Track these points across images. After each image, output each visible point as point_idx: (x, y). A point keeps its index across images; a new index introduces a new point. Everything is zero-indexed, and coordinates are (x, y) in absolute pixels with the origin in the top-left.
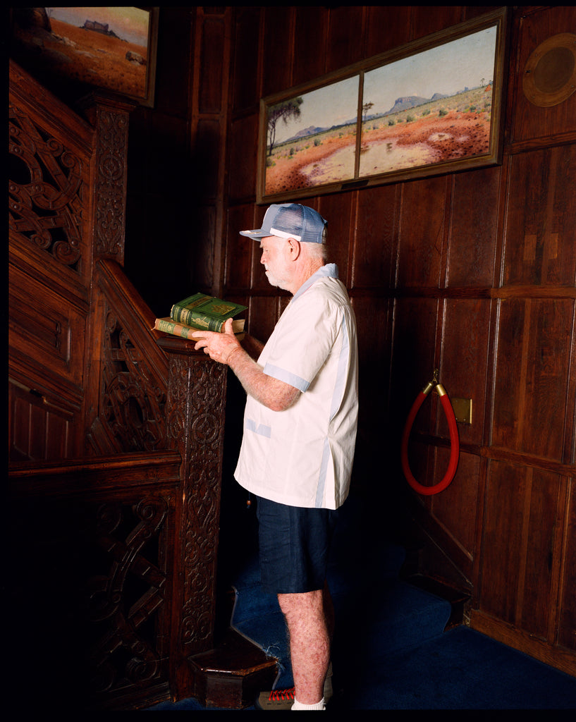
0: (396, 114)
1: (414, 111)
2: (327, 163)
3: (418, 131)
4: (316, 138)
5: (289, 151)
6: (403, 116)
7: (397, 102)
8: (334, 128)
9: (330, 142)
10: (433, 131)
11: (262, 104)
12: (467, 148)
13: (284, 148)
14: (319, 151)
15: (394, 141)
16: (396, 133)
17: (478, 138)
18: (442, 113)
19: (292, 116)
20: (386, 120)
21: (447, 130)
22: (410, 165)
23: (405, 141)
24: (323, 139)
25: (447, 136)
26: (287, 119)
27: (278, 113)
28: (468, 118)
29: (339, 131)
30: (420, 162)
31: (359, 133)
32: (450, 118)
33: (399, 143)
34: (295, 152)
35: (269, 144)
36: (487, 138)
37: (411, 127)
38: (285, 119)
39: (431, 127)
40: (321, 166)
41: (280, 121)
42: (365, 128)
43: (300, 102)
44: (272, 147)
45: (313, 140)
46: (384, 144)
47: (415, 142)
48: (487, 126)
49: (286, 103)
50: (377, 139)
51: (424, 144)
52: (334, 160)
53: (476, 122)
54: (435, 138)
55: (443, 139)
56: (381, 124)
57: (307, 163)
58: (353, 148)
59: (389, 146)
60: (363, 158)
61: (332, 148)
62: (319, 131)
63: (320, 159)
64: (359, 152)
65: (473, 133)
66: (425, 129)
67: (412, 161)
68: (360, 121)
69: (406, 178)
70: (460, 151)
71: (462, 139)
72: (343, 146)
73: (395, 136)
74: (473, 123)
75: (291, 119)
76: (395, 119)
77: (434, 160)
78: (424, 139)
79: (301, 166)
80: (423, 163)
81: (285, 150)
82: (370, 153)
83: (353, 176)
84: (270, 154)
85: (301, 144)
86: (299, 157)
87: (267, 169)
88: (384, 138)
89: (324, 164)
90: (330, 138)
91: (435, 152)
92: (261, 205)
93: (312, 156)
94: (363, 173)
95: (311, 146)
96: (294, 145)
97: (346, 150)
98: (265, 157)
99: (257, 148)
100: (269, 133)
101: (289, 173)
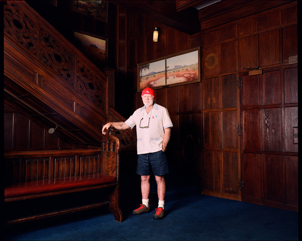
0: (175, 69)
1: (180, 69)
3: (181, 74)
4: (154, 75)
6: (177, 70)
7: (175, 66)
8: (159, 72)
10: (185, 74)
11: (138, 65)
12: (193, 78)
14: (155, 78)
15: (175, 76)
16: (176, 74)
17: (196, 76)
18: (187, 70)
19: (147, 69)
20: (173, 71)
21: (188, 74)
22: (180, 82)
23: (178, 76)
24: (156, 75)
25: (189, 75)
26: (146, 69)
27: (143, 68)
28: (193, 71)
29: (160, 73)
30: (182, 81)
31: (166, 74)
32: (189, 71)
33: (176, 76)
35: (140, 76)
36: (198, 76)
37: (180, 73)
38: (145, 70)
39: (184, 73)
40: (156, 82)
41: (143, 70)
42: (167, 72)
43: (149, 65)
44: (141, 77)
46: (173, 77)
47: (181, 76)
48: (197, 73)
49: (145, 65)
50: (171, 76)
51: (183, 77)
52: (159, 80)
53: (195, 72)
54: (185, 75)
55: (187, 76)
56: (172, 72)
57: (152, 81)
58: (165, 78)
60: (167, 80)
61: (159, 78)
62: (155, 73)
63: (155, 80)
64: (166, 79)
65: (194, 75)
66: (183, 73)
68: (166, 71)
69: (179, 85)
70: (192, 79)
71: (192, 76)
72: (162, 77)
74: (194, 72)
75: (147, 70)
76: (175, 71)
77: (186, 81)
78: (183, 76)
79: (150, 82)
80: (183, 81)
81: (145, 78)
82: (169, 79)
83: (165, 85)
84: (141, 79)
85: (150, 76)
86: (149, 80)
87: (140, 83)
88: (173, 75)
89: (157, 81)
90: (158, 75)
91: (186, 79)
92: (139, 92)
93: (153, 79)
94: (168, 84)
95: (153, 77)
96: (148, 77)
97: (163, 78)
98: (139, 79)
99: (137, 77)
100: (140, 73)
101: (147, 84)
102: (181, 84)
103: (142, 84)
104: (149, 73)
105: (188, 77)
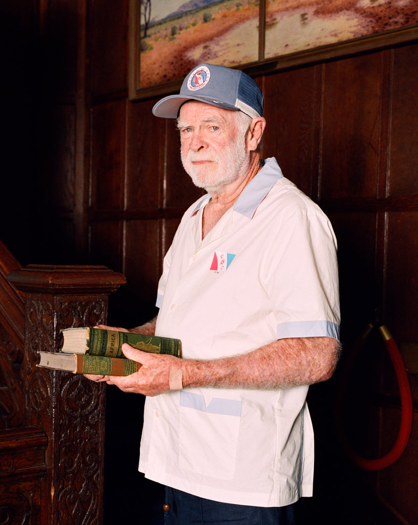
2: (221, 43)
4: (206, 11)
5: (169, 31)
9: (225, 16)
12: (409, 15)
13: (163, 26)
14: (210, 29)
15: (311, 11)
16: (313, 0)
22: (333, 40)
23: (325, 9)
24: (215, 12)
25: (382, 1)
29: (236, 1)
30: (346, 36)
31: (263, 3)
33: (317, 13)
34: (178, 31)
35: (143, 22)
40: (214, 47)
44: (147, 26)
45: (201, 14)
46: (297, 16)
47: (339, 10)
50: (287, 9)
51: (351, 13)
52: (230, 39)
54: (366, 3)
55: (376, 4)
57: (193, 45)
58: (255, 22)
59: (304, 17)
60: (270, 34)
61: (227, 24)
62: (209, 3)
63: (211, 39)
64: (263, 28)
67: (336, 35)
69: (328, 56)
70: (400, 19)
71: (402, 3)
72: (242, 20)
73: (311, 4)
77: (365, 32)
78: (350, 6)
79: (187, 48)
80: (351, 36)
81: (165, 30)
82: (279, 27)
83: (255, 57)
84: (145, 36)
85: (187, 21)
86: (183, 37)
87: (142, 55)
88: (298, 7)
89: (218, 45)
90: (225, 11)
91: (364, 21)
92: (134, 102)
93: (201, 35)
94: (270, 53)
95: (200, 23)
96: (176, 23)
97: (247, 24)
98: (138, 40)
99: (126, 28)
100: (143, 8)
101: (171, 59)
102: (340, 53)
103: (149, 62)
104: (184, 6)
105: (378, 11)
